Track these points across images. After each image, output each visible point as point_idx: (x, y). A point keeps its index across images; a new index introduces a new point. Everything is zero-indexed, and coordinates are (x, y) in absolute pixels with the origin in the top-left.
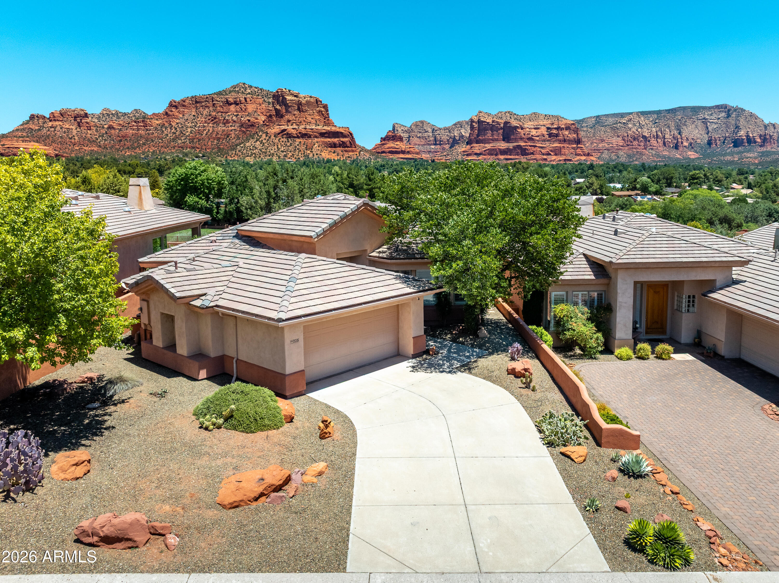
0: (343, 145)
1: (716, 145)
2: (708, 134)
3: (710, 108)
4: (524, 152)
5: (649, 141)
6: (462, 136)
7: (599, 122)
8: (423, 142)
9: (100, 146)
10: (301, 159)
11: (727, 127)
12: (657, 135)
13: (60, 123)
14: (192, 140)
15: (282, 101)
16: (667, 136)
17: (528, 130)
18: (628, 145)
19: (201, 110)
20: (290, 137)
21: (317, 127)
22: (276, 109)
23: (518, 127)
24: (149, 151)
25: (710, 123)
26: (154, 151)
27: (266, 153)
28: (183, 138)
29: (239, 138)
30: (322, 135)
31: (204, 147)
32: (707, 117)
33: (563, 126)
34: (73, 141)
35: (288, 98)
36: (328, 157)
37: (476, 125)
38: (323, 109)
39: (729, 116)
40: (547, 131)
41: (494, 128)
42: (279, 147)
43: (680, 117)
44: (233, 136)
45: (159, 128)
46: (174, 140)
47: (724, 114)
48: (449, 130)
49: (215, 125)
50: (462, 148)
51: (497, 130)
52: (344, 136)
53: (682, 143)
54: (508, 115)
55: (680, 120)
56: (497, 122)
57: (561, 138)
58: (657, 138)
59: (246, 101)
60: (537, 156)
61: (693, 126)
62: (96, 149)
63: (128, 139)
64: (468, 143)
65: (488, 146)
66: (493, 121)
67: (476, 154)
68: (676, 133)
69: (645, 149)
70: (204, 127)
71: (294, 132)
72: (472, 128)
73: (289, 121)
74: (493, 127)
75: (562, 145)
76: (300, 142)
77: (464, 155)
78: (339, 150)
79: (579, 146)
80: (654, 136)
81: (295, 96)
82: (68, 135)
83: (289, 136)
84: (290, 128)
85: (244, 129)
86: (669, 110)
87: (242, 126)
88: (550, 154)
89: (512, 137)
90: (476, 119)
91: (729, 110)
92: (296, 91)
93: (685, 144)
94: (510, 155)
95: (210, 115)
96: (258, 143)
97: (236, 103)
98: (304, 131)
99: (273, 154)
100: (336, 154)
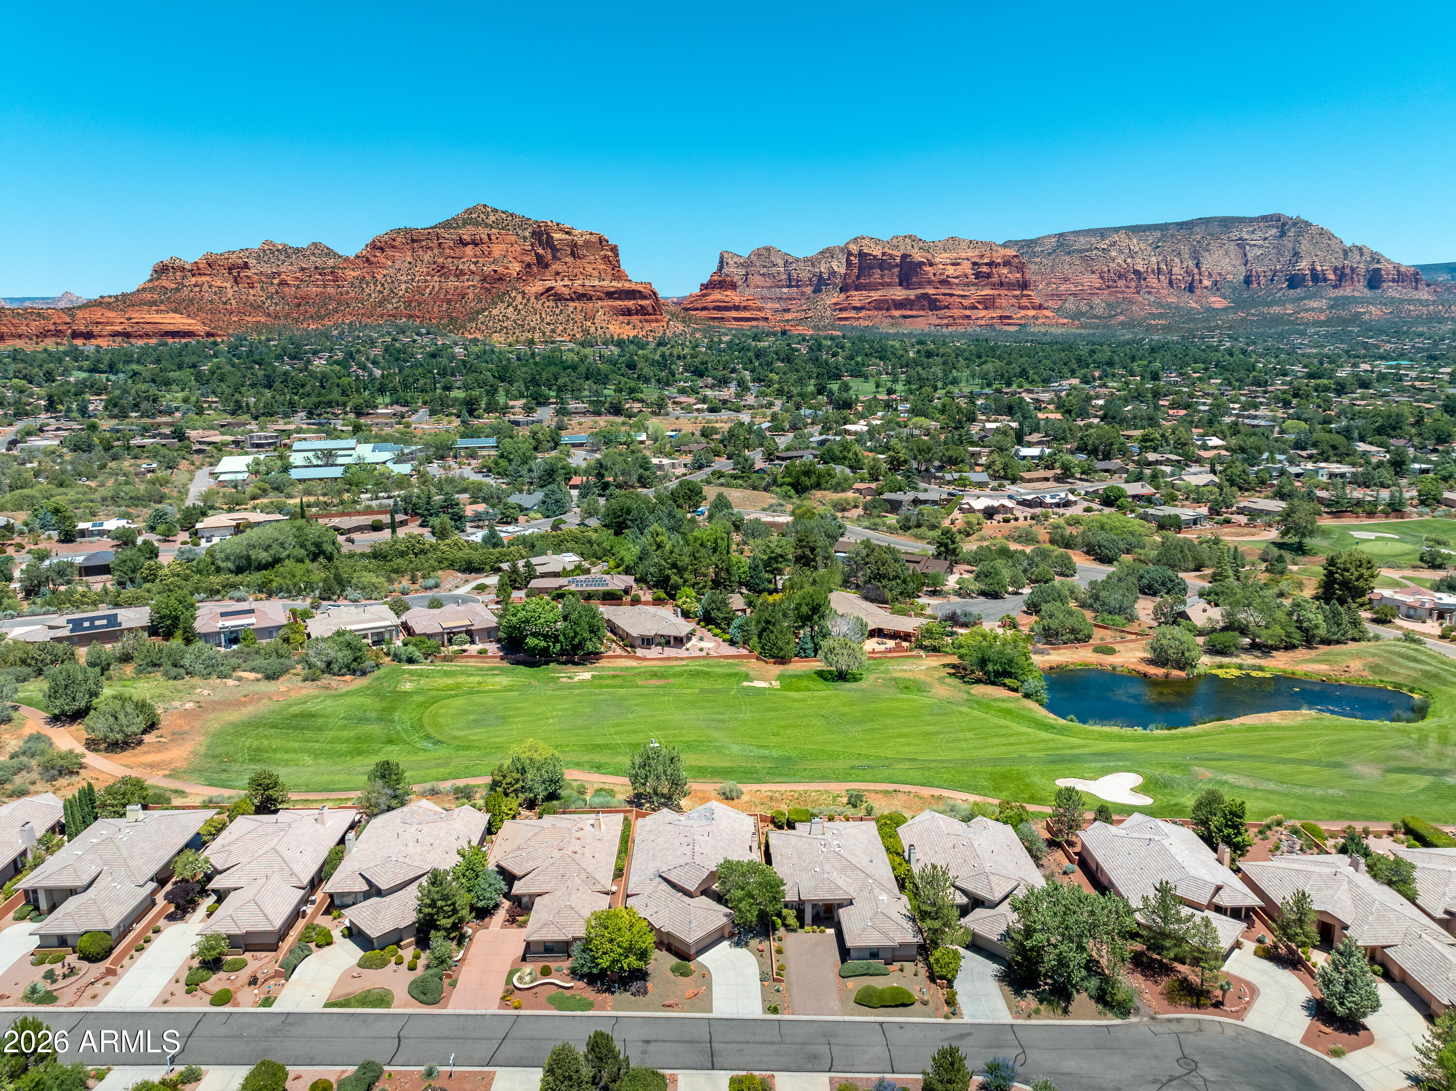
0: (642, 311)
1: (1259, 284)
2: (1245, 265)
3: (1251, 220)
4: (933, 304)
5: (1145, 279)
6: (833, 273)
7: (1062, 245)
8: (769, 282)
9: (269, 315)
10: (578, 336)
11: (1280, 253)
12: (1159, 268)
13: (208, 278)
14: (408, 304)
15: (547, 242)
16: (1176, 270)
17: (941, 266)
18: (1109, 287)
19: (421, 253)
20: (560, 300)
21: (602, 283)
22: (537, 254)
23: (923, 263)
24: (343, 323)
25: (1251, 246)
26: (351, 323)
27: (523, 326)
28: (394, 301)
29: (480, 301)
30: (610, 295)
31: (427, 316)
32: (1246, 236)
33: (999, 260)
34: (228, 307)
35: (556, 236)
36: (619, 331)
37: (855, 260)
38: (610, 253)
39: (1283, 234)
40: (973, 269)
41: (885, 265)
42: (544, 316)
43: (1198, 237)
44: (471, 296)
45: (357, 283)
46: (381, 303)
47: (1274, 231)
48: (811, 261)
49: (443, 279)
50: (832, 297)
51: (891, 267)
52: (645, 297)
53: (1201, 281)
54: (908, 241)
55: (1199, 242)
56: (890, 255)
57: (995, 279)
58: (1159, 273)
59: (490, 239)
60: (955, 311)
61: (1222, 252)
62: (263, 319)
63: (311, 301)
64: (842, 290)
65: (875, 295)
66: (884, 254)
67: (855, 308)
68: (1191, 264)
69: (1138, 293)
70: (426, 281)
71: (566, 291)
72: (849, 263)
73: (558, 274)
74: (883, 264)
75: (996, 292)
76: (575, 308)
77: (835, 310)
78: (635, 319)
79: (1025, 292)
80: (1153, 271)
81: (567, 233)
82: (220, 298)
83: (559, 298)
84: (559, 285)
85: (488, 286)
86: (1182, 224)
87: (484, 280)
88: (977, 308)
89: (914, 280)
90: (854, 248)
91: (1284, 225)
92: (567, 225)
93: (1207, 283)
94: (911, 310)
95: (435, 263)
96: (511, 309)
97: (475, 244)
98: (581, 290)
99: (534, 328)
100: (631, 326)
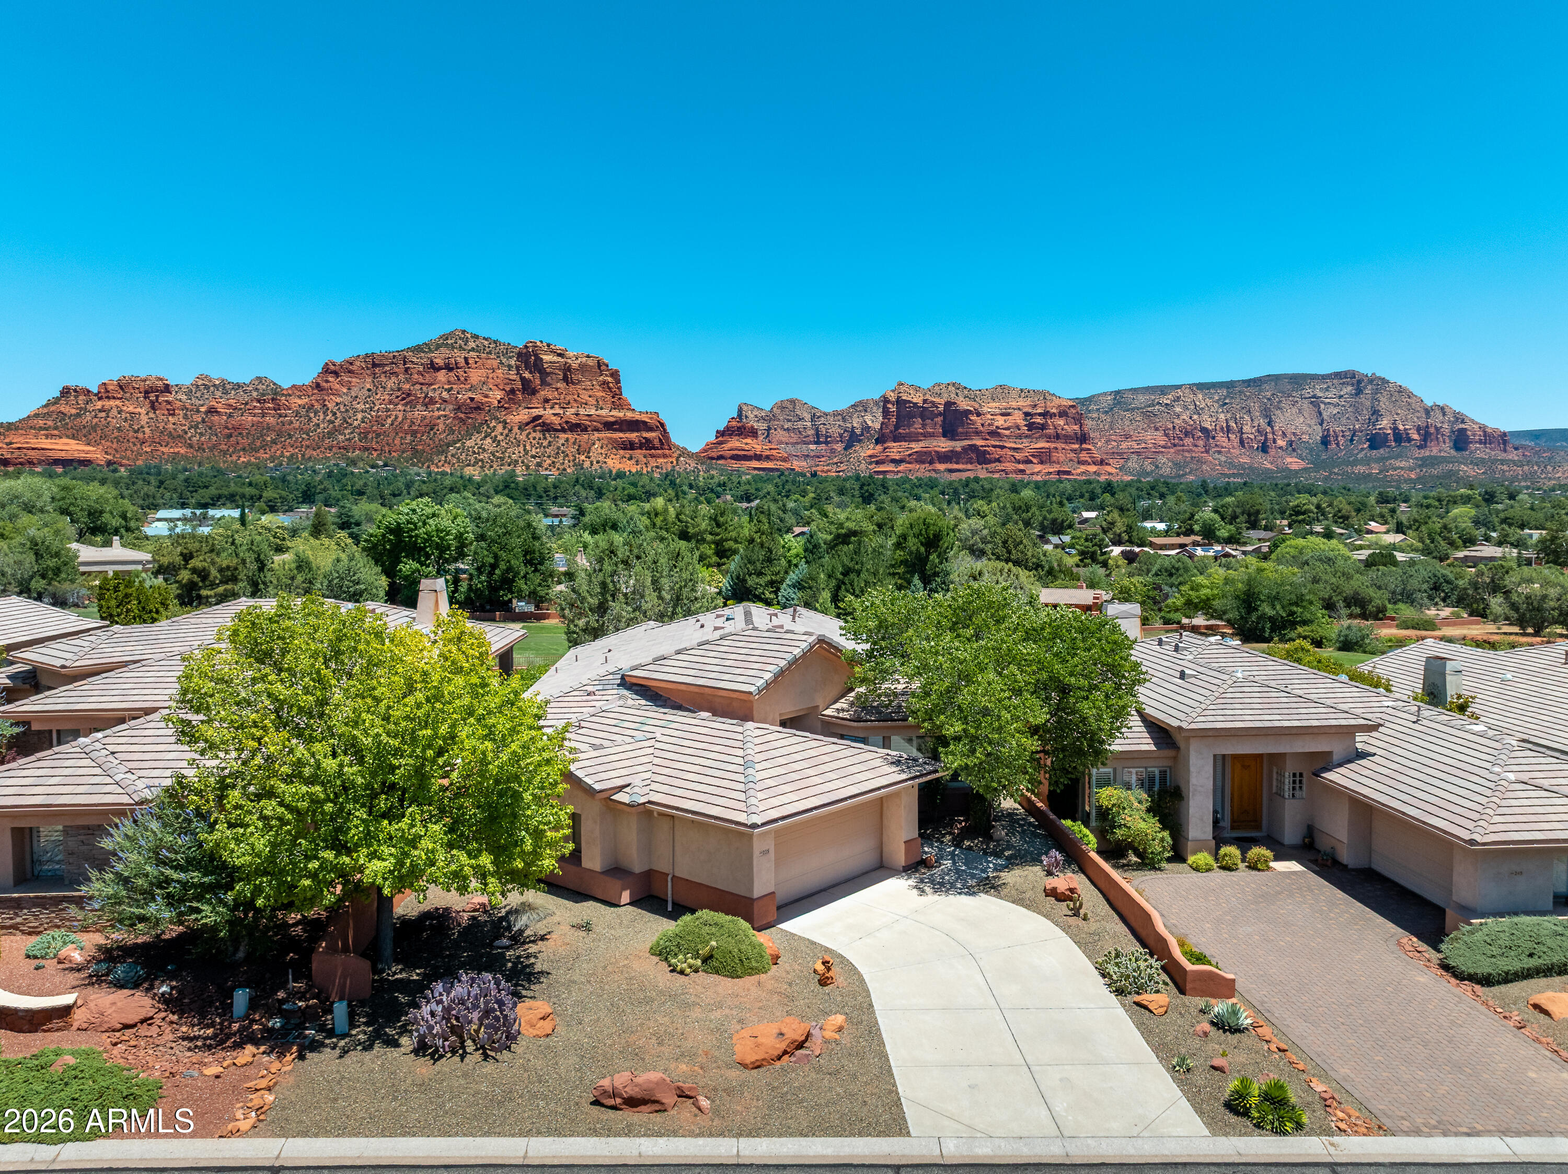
0: (647, 445)
1: (1338, 444)
2: (1321, 424)
3: (1324, 377)
4: (982, 457)
5: (1214, 438)
6: (866, 429)
7: (1119, 403)
8: (795, 438)
9: (191, 446)
10: (569, 470)
11: (1357, 411)
12: (1228, 426)
13: (118, 402)
14: (364, 435)
15: (535, 364)
16: (1246, 429)
17: (989, 416)
18: (1175, 445)
19: (383, 379)
20: (548, 430)
21: (600, 412)
22: (523, 379)
23: (970, 412)
24: (282, 455)
25: (1325, 404)
26: (292, 455)
27: (502, 459)
28: (347, 432)
29: (452, 432)
30: (609, 426)
31: (387, 449)
32: (1320, 394)
33: (1054, 410)
34: (140, 435)
35: (546, 358)
36: (618, 466)
37: (893, 408)
38: (610, 379)
39: (1359, 392)
40: (1025, 420)
41: (927, 413)
42: (528, 448)
43: (1269, 394)
44: (441, 427)
45: (303, 412)
46: (330, 434)
47: (1350, 388)
48: (842, 415)
49: (408, 408)
50: (868, 449)
51: (933, 416)
52: (650, 429)
53: (1275, 441)
54: (951, 388)
55: (1269, 399)
56: (932, 402)
57: (1050, 431)
58: (1228, 431)
59: (467, 363)
60: (1008, 464)
61: (1295, 410)
62: (183, 451)
63: (245, 432)
64: (878, 442)
65: (916, 447)
66: (925, 401)
67: (894, 461)
68: (1263, 422)
69: (1207, 452)
70: (388, 410)
71: (556, 420)
72: (886, 412)
73: (547, 401)
74: (924, 412)
75: (1053, 445)
76: (567, 440)
77: (871, 463)
78: (638, 453)
79: (1084, 446)
80: (1222, 429)
81: (560, 355)
82: (131, 426)
83: (547, 428)
84: (548, 414)
85: (462, 416)
86: (1250, 380)
87: (458, 409)
88: (1031, 462)
89: (960, 430)
90: (892, 397)
91: (1359, 382)
92: (560, 347)
93: (1281, 443)
94: (957, 463)
95: (399, 389)
96: (489, 440)
97: (448, 368)
98: (574, 420)
99: (516, 461)
100: (633, 462)
